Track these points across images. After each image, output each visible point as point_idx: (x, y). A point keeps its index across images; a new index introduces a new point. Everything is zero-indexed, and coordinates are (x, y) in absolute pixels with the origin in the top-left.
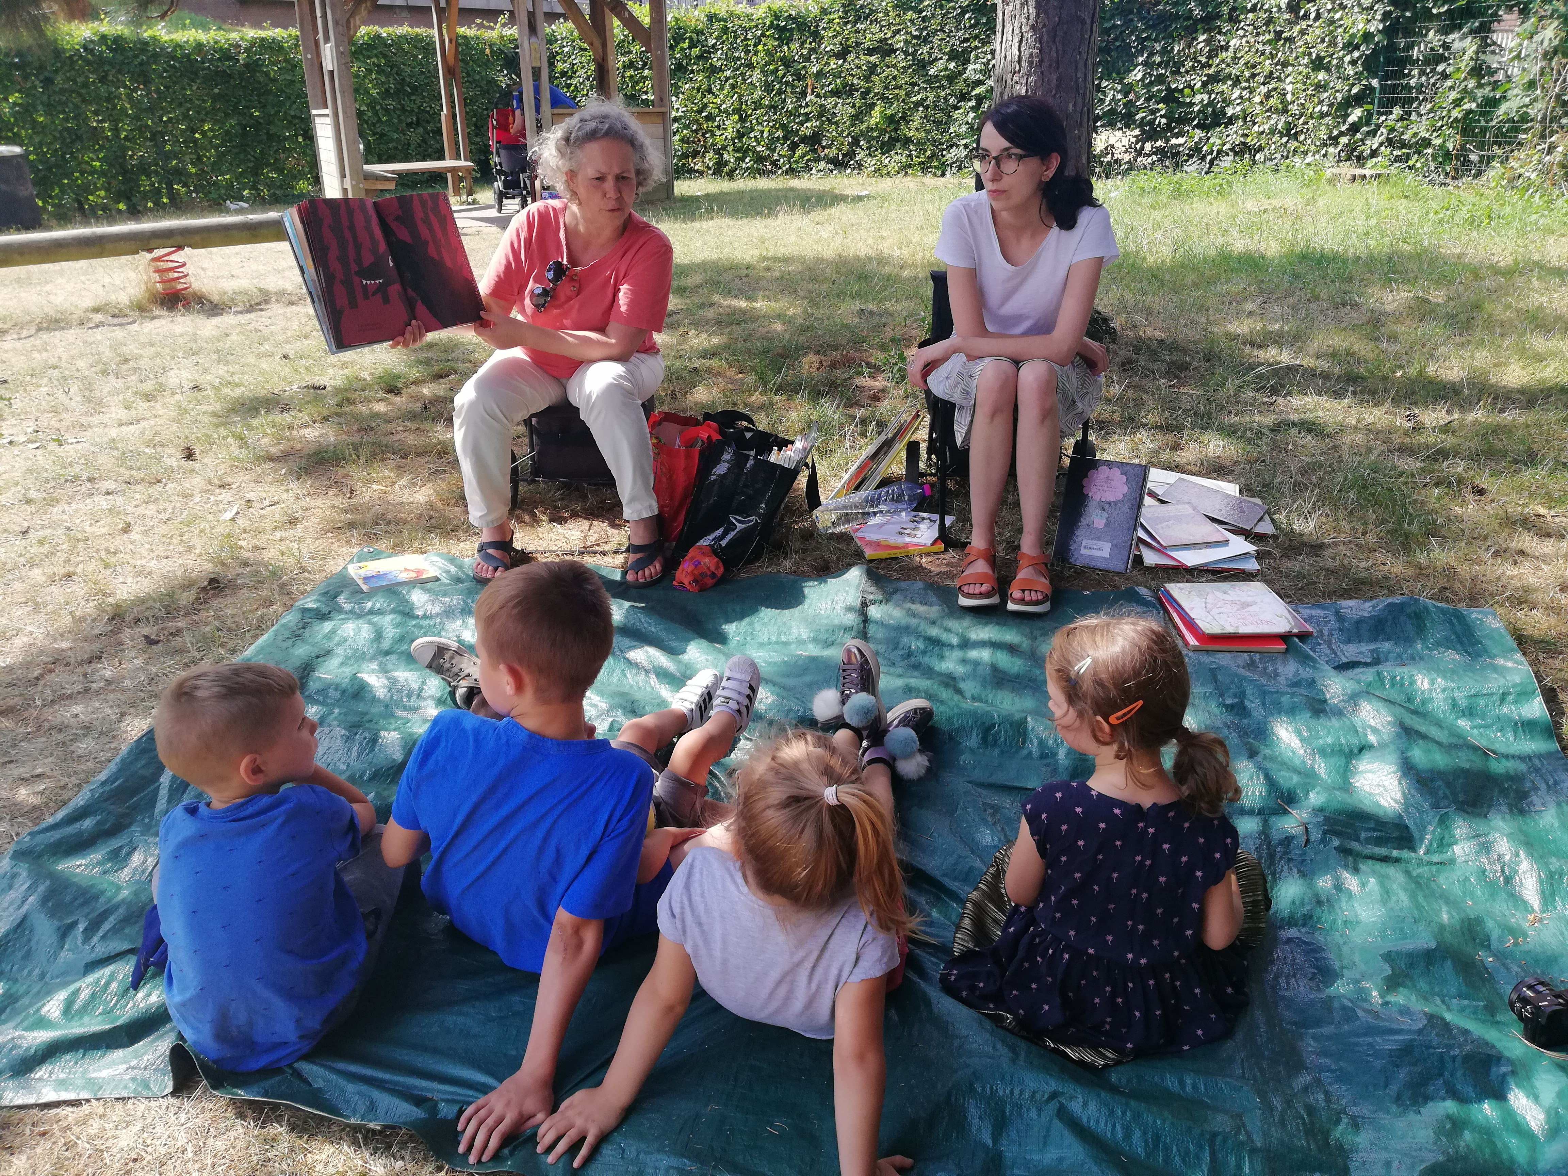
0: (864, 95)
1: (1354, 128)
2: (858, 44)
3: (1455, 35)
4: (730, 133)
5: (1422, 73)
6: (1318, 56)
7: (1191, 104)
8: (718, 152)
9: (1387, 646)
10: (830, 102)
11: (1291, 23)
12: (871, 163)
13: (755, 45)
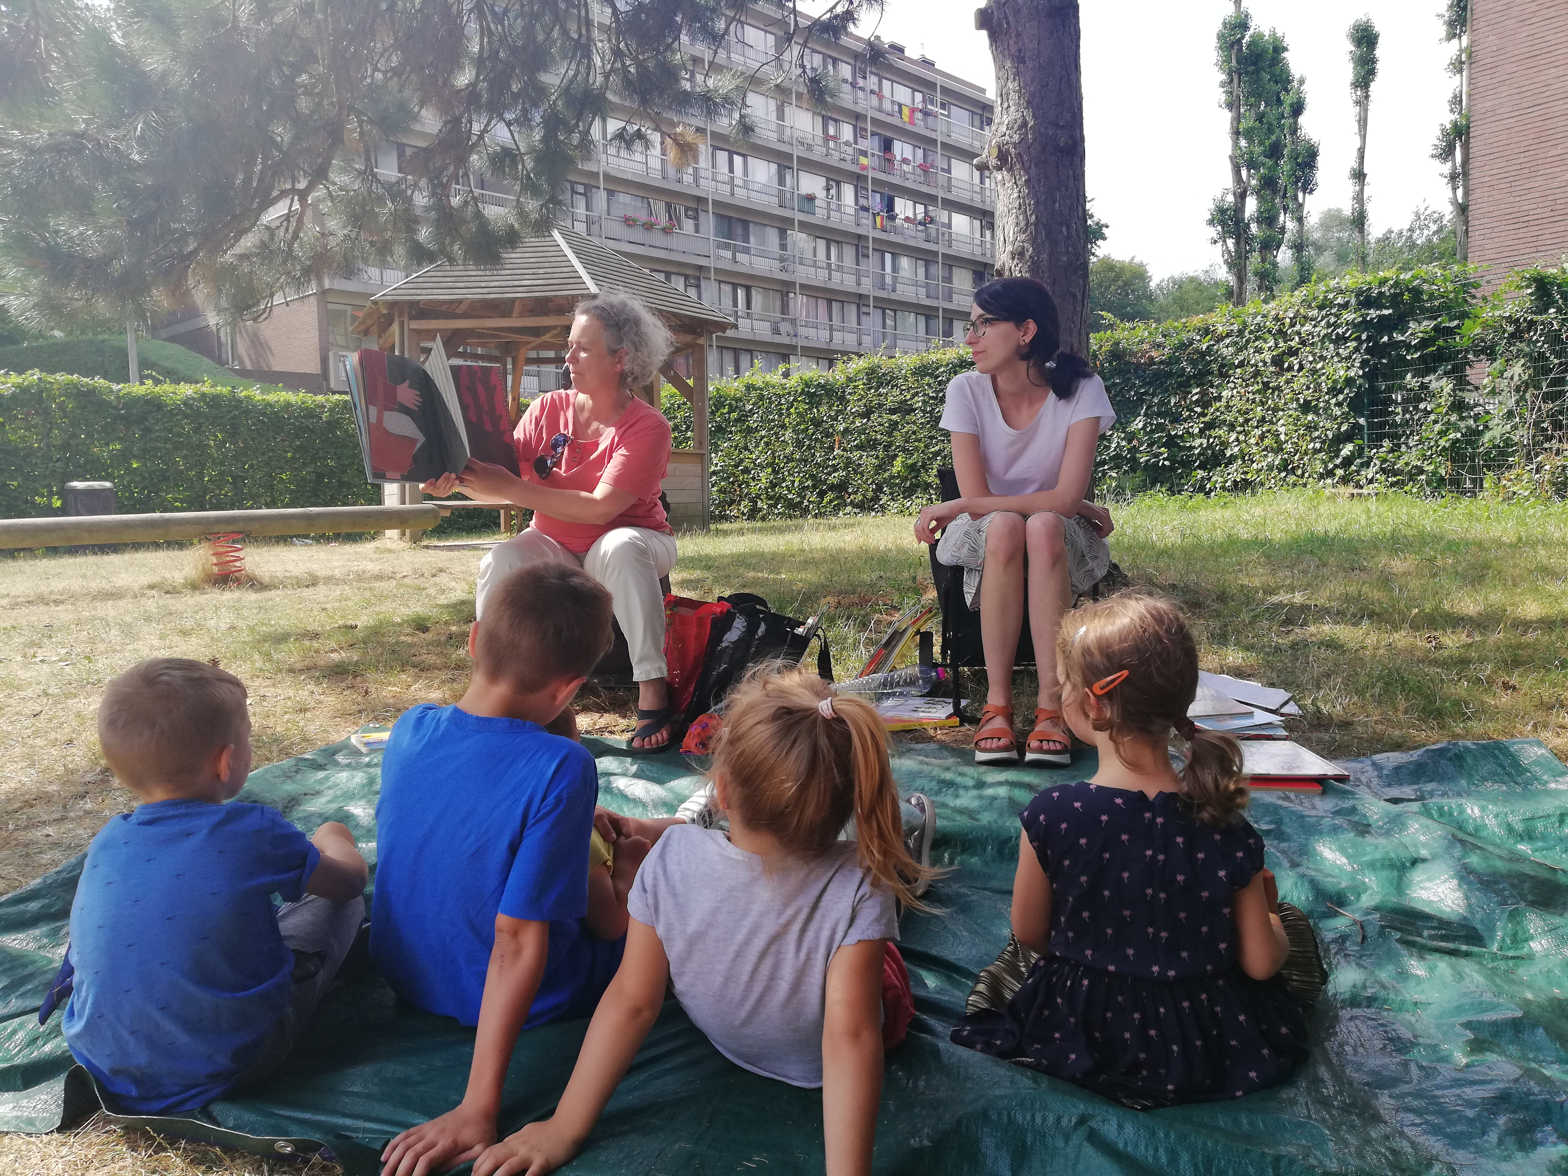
0: (887, 448)
1: (1347, 462)
2: (880, 405)
3: (1432, 377)
4: (764, 483)
5: (1405, 411)
6: (1305, 400)
7: (1192, 448)
8: (754, 501)
9: (1429, 787)
10: (856, 454)
11: (1279, 374)
12: (894, 506)
13: (788, 409)
